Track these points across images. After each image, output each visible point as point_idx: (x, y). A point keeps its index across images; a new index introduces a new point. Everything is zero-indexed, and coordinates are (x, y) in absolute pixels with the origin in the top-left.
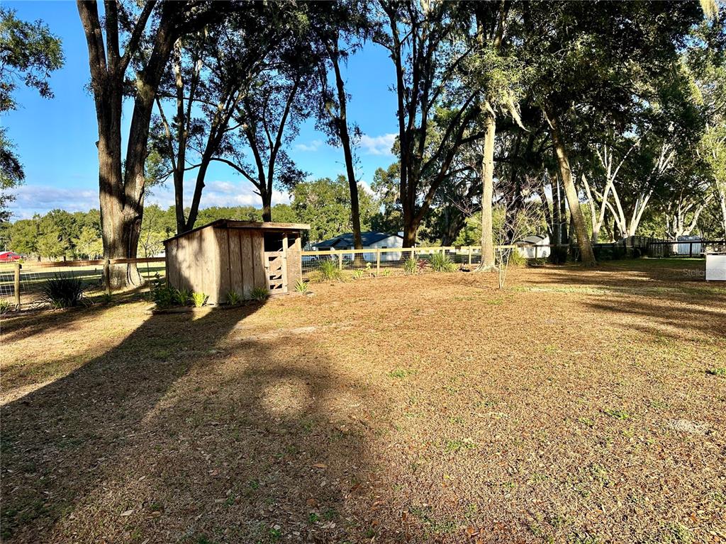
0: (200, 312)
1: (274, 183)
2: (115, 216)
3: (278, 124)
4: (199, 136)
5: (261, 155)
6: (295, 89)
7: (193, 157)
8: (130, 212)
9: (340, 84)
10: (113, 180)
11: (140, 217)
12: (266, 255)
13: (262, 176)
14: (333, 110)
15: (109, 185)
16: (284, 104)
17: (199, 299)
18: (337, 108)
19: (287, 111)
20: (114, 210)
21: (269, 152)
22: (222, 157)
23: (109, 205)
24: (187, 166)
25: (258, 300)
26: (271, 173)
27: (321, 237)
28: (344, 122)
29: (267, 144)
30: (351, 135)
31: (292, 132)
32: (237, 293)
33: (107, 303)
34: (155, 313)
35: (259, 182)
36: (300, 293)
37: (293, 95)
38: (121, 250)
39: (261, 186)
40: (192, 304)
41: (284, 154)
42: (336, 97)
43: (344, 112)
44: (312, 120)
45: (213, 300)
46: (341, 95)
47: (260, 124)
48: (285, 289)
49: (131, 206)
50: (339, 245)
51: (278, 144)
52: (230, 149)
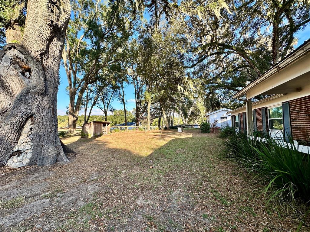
0: (89, 137)
1: (108, 111)
2: (72, 119)
3: (109, 99)
4: (91, 100)
5: (105, 105)
6: (114, 92)
7: (89, 105)
8: (75, 119)
9: (123, 92)
10: (72, 112)
11: (77, 119)
12: (103, 127)
13: (105, 110)
14: (121, 97)
15: (71, 113)
16: (111, 94)
17: (89, 135)
18: (122, 96)
19: (112, 96)
20: (72, 118)
21: (107, 105)
22: (96, 105)
23: (71, 117)
24: (88, 107)
25: (101, 135)
26: (107, 109)
27: (120, 123)
28: (124, 100)
29: (107, 103)
30: (125, 102)
31: (112, 100)
32: (97, 134)
33: (70, 136)
34: (81, 138)
35: (104, 111)
36: (109, 134)
37: (113, 93)
38: (72, 126)
39: (105, 112)
40: (88, 136)
41: (110, 105)
42: (122, 94)
43: (124, 97)
44: (117, 99)
45: (92, 135)
46: (123, 94)
47: (105, 99)
48: (106, 134)
49: (75, 117)
50: (124, 125)
51: (109, 103)
52: (98, 103)
